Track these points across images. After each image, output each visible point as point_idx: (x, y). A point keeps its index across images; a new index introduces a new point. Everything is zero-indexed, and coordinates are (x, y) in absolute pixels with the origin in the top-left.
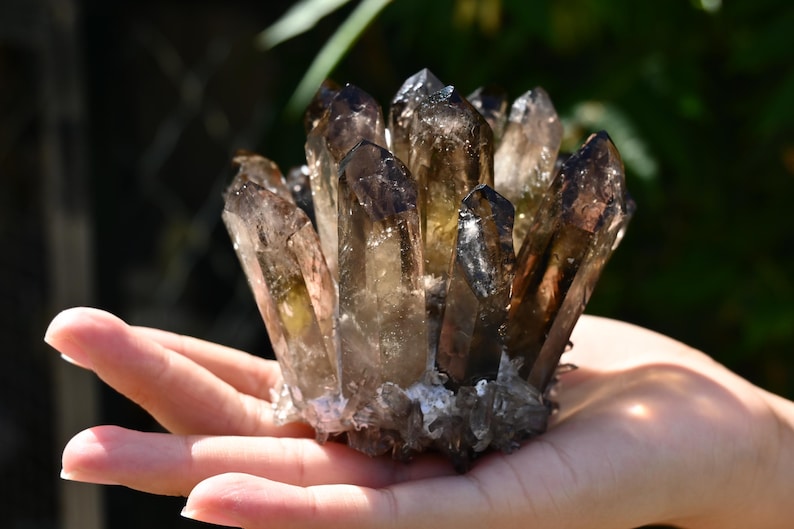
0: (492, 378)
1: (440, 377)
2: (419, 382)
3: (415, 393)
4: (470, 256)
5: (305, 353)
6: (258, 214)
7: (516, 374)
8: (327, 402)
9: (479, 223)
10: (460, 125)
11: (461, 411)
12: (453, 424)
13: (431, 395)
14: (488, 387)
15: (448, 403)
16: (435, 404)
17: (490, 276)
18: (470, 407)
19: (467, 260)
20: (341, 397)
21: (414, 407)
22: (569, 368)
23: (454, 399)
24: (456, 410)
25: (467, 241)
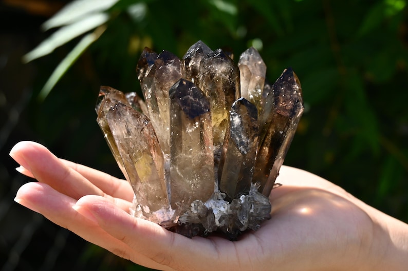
0: (247, 194)
1: (222, 196)
2: (211, 198)
3: (210, 204)
4: (237, 134)
5: (150, 188)
6: (125, 119)
7: (256, 190)
8: (163, 212)
9: (240, 117)
10: (225, 69)
11: (233, 211)
12: (229, 218)
13: (218, 205)
14: (245, 198)
15: (226, 208)
16: (220, 209)
17: (247, 143)
18: (237, 209)
19: (236, 136)
20: (170, 209)
21: (210, 212)
22: (278, 186)
23: (229, 206)
24: (230, 211)
25: (235, 127)
